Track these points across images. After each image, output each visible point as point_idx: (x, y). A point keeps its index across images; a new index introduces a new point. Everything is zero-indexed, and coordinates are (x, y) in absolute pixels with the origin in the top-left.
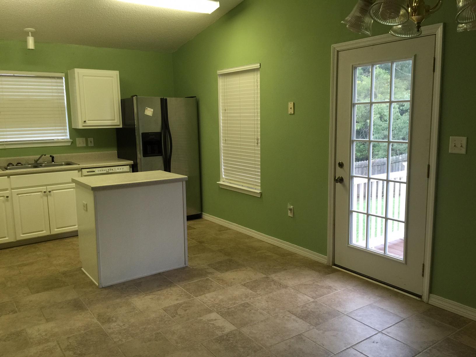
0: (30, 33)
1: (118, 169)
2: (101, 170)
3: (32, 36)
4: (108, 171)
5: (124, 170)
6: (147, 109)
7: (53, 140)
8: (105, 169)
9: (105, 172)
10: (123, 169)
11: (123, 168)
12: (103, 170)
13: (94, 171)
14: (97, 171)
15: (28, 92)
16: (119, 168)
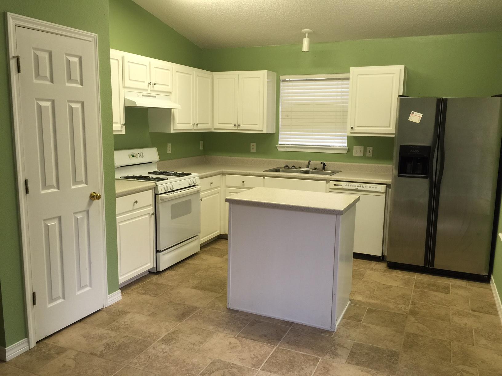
0: (307, 34)
1: (370, 187)
2: (350, 185)
3: (308, 37)
4: (356, 187)
5: (377, 190)
6: (413, 113)
7: (330, 146)
8: (354, 185)
9: (353, 188)
10: (376, 188)
11: (376, 186)
12: (352, 185)
13: (341, 185)
14: (345, 185)
15: (314, 96)
16: (372, 186)
